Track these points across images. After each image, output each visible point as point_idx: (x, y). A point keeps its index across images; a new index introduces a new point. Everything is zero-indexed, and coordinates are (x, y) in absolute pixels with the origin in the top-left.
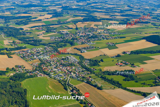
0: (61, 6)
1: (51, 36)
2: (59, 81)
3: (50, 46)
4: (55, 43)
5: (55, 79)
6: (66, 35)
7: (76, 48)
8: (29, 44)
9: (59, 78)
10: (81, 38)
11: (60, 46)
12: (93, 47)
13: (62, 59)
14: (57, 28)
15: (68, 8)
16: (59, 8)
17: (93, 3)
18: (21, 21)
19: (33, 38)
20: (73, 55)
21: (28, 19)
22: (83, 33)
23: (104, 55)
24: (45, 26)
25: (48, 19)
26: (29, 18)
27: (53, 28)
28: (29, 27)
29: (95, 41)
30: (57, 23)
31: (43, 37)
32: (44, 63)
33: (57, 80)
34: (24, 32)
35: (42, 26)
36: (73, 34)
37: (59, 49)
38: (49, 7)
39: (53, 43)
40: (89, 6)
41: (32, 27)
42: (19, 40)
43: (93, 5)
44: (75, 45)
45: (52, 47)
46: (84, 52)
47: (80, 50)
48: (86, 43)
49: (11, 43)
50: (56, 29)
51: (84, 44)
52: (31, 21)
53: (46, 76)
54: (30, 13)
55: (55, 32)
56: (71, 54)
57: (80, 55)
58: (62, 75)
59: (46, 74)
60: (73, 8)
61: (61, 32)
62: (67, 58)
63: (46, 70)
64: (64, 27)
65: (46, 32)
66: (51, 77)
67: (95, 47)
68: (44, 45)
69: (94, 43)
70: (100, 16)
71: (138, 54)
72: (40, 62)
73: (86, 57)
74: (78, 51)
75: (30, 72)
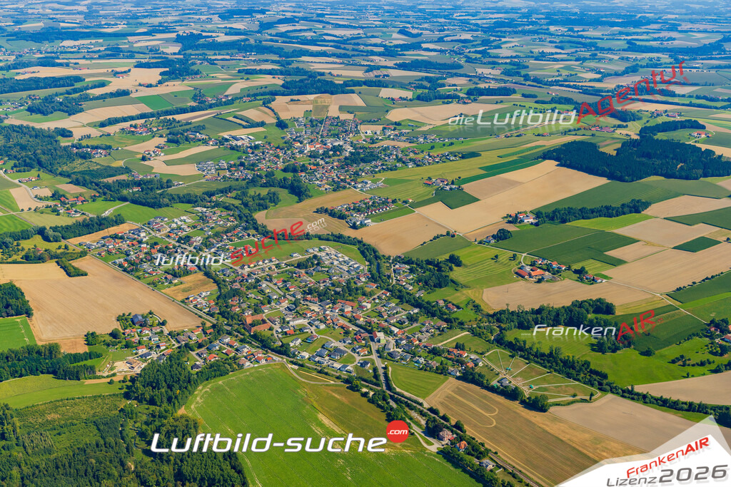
0: (174, 35)
1: (197, 160)
2: (351, 384)
3: (217, 205)
4: (230, 189)
5: (326, 374)
6: (252, 153)
7: (326, 211)
8: (124, 199)
9: (337, 365)
10: (318, 165)
11: (259, 205)
12: (385, 203)
13: (299, 266)
14: (207, 126)
15: (202, 41)
16: (167, 40)
17: (281, 22)
18: (49, 100)
19: (127, 170)
20: (328, 240)
21: (75, 91)
22: (312, 141)
23: (448, 234)
24: (152, 115)
25: (150, 86)
26: (78, 85)
27: (190, 123)
28: (89, 125)
29: (377, 176)
30: (193, 104)
31: (168, 163)
32: (236, 293)
33: (333, 376)
34: (78, 146)
35: (142, 116)
36: (277, 148)
37: (260, 216)
38: (131, 38)
39: (224, 192)
40: (269, 31)
41: (103, 125)
42: (77, 183)
43: (283, 28)
44: (311, 197)
45: (227, 208)
46: (363, 225)
47: (342, 217)
48: (349, 184)
49: (46, 199)
50: (204, 128)
51: (344, 188)
52: (87, 98)
53: (276, 358)
54: (67, 65)
55: (205, 142)
56: (320, 238)
57: (360, 242)
58: (341, 346)
59: (273, 350)
60: (219, 40)
61: (227, 140)
62: (315, 257)
63: (262, 330)
64: (231, 119)
65: (169, 141)
66: (302, 366)
67: (394, 201)
68: (189, 200)
69: (380, 184)
70: (333, 72)
71: (564, 221)
72: (215, 287)
73: (386, 249)
74: (335, 221)
75: (200, 346)
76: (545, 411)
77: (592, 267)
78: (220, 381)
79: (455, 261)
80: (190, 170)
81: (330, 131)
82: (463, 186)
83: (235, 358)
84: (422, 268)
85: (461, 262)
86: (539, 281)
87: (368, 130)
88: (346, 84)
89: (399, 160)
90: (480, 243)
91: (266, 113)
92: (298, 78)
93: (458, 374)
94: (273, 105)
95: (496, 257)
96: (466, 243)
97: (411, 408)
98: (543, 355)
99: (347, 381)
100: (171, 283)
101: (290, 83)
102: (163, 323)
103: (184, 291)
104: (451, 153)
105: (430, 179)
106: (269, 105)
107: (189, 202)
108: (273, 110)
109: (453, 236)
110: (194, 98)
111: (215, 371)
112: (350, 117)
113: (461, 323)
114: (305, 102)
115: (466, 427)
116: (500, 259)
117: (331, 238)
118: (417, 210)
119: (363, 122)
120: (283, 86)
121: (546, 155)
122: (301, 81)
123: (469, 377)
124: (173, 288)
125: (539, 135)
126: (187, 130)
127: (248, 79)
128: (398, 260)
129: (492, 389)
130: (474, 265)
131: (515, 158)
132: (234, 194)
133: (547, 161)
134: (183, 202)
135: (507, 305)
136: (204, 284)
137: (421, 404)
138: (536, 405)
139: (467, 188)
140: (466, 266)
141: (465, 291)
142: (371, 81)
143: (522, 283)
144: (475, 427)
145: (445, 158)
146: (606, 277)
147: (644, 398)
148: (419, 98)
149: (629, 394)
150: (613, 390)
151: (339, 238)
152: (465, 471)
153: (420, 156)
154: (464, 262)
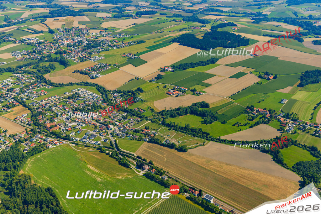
1: (11, 51)
2: (101, 150)
3: (25, 72)
4: (30, 64)
5: (89, 146)
6: (39, 46)
7: (78, 71)
9: (94, 142)
10: (71, 50)
11: (46, 71)
12: (106, 66)
13: (69, 98)
14: (14, 34)
20: (81, 85)
22: (67, 39)
23: (136, 78)
27: (5, 33)
29: (100, 54)
30: (6, 23)
32: (40, 113)
33: (92, 147)
36: (51, 43)
37: (47, 76)
39: (27, 65)
44: (70, 65)
45: (30, 73)
46: (97, 77)
47: (86, 74)
48: (88, 58)
50: (12, 35)
51: (86, 60)
53: (64, 142)
55: (14, 42)
56: (77, 84)
57: (96, 85)
58: (94, 133)
59: (62, 138)
61: (25, 40)
62: (76, 93)
63: (56, 129)
64: (26, 30)
66: (77, 144)
67: (110, 65)
69: (102, 57)
70: (73, 6)
71: (184, 69)
72: (29, 112)
73: (109, 87)
74: (83, 76)
75: (26, 140)
76: (186, 151)
77: (198, 88)
78: (39, 156)
79: (140, 90)
80: (9, 56)
81: (75, 34)
82: (139, 56)
83: (44, 144)
84: (126, 94)
85: (143, 90)
86: (177, 96)
87: (93, 33)
88: (80, 11)
89: (110, 46)
90: (150, 81)
91: (43, 26)
92: (56, 9)
93: (148, 140)
94: (46, 22)
95: (158, 87)
96: (144, 82)
97: (129, 157)
98: (182, 128)
99: (99, 149)
100: (6, 111)
101: (53, 11)
102: (6, 131)
103: (14, 115)
104: (133, 41)
105: (124, 54)
106: (44, 22)
107: (10, 71)
108: (46, 25)
109: (138, 79)
110: (5, 20)
111: (36, 151)
112: (84, 27)
113: (146, 118)
114: (61, 21)
115: (154, 163)
116: (159, 87)
117: (83, 84)
118: (121, 68)
119: (91, 29)
120: (49, 13)
121: (174, 41)
122: (58, 10)
123: (153, 141)
124: (8, 114)
125: (169, 32)
126: (4, 36)
127: (31, 10)
128: (115, 91)
129: (163, 145)
130: (149, 91)
131: (161, 42)
132: (32, 66)
133: (175, 43)
134: (7, 72)
135: (165, 108)
136: (24, 110)
137: (133, 155)
138: (182, 149)
139: (141, 57)
140: (145, 92)
141: (146, 103)
142: (92, 10)
143: (170, 97)
144: (157, 162)
145: (130, 44)
146: (204, 92)
147: (225, 141)
148: (115, 17)
149: (219, 140)
150: (212, 139)
151: (86, 84)
152: (156, 182)
153: (119, 44)
154: (144, 90)
